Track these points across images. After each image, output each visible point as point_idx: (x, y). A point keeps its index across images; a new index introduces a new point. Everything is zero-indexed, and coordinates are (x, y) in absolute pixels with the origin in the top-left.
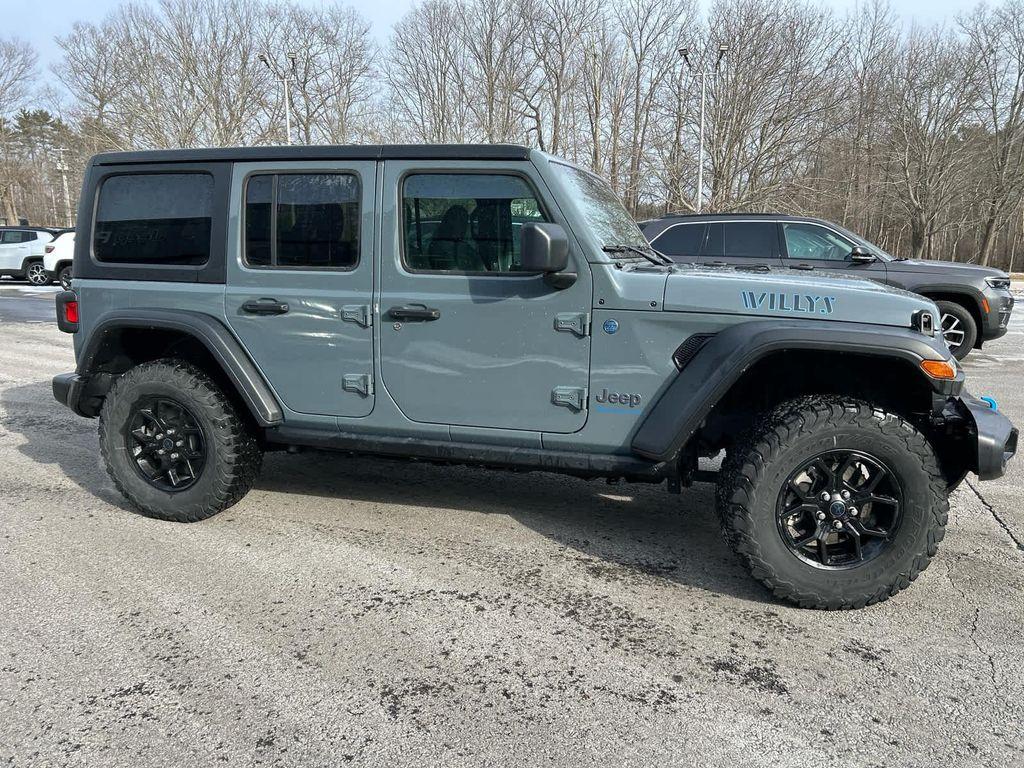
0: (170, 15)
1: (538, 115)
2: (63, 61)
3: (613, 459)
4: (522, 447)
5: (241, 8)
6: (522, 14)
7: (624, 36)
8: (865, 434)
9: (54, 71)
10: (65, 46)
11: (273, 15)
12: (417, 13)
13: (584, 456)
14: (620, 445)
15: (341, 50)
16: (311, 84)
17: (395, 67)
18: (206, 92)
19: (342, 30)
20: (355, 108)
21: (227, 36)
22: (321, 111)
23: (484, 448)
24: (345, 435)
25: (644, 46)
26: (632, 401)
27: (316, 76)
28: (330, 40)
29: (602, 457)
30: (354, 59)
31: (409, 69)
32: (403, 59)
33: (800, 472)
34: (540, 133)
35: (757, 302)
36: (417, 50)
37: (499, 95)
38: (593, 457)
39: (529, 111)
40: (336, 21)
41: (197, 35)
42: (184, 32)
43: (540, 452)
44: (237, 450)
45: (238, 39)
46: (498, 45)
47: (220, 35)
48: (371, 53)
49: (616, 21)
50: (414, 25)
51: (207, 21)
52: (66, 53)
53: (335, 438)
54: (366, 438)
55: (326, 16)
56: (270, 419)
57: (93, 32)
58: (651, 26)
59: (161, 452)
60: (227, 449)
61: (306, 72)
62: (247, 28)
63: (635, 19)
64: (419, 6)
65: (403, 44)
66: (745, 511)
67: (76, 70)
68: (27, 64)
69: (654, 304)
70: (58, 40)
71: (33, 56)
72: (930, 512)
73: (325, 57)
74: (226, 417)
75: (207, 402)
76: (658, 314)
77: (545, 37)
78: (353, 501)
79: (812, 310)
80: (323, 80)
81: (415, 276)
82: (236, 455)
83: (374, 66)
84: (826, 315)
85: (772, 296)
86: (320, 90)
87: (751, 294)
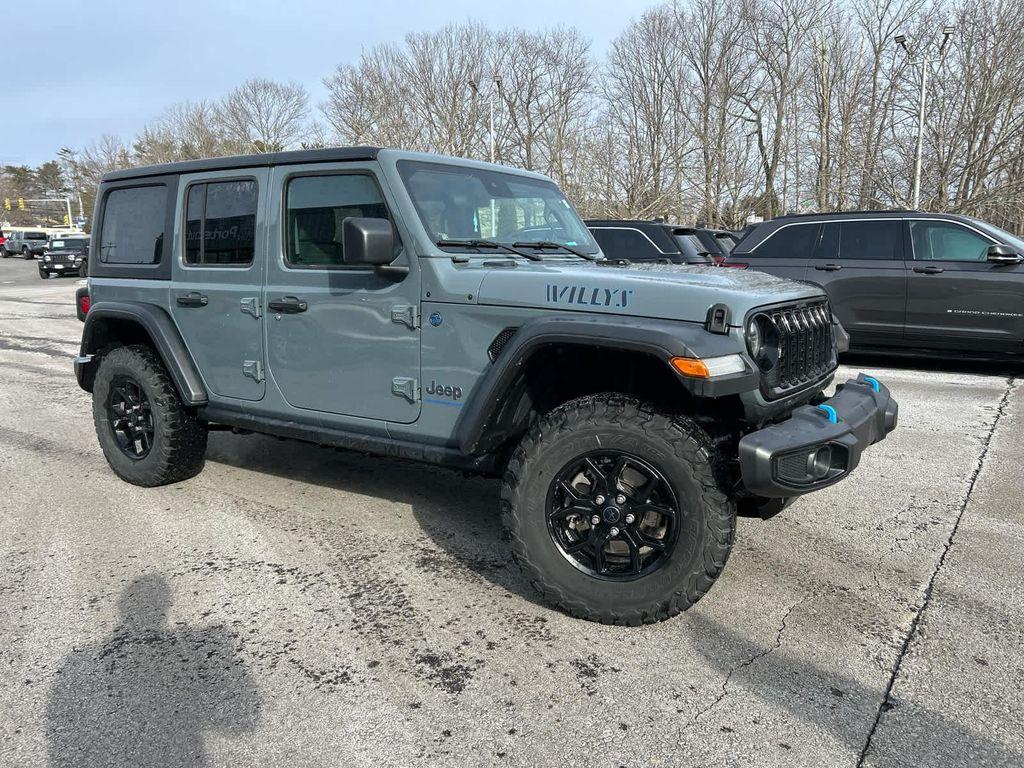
0: (414, 52)
1: (759, 118)
2: (329, 100)
3: (443, 450)
4: (373, 435)
5: (474, 39)
6: (744, 15)
7: (861, 28)
8: (629, 435)
9: (322, 109)
10: (331, 87)
11: (502, 43)
12: (636, 27)
13: (419, 446)
14: (448, 437)
15: (562, 69)
16: (534, 104)
17: (611, 82)
18: (441, 118)
19: (564, 51)
20: (571, 125)
21: (462, 67)
22: (541, 129)
23: (343, 434)
24: (247, 417)
25: (883, 36)
26: (454, 393)
27: (537, 98)
28: (553, 61)
29: (435, 449)
30: (574, 77)
31: (625, 81)
32: (620, 73)
33: (577, 473)
34: (761, 136)
35: (558, 297)
36: (634, 63)
37: (717, 101)
38: (427, 448)
39: (748, 113)
40: (558, 43)
41: (436, 68)
42: (426, 67)
43: (386, 441)
44: (173, 426)
45: (471, 68)
46: (716, 48)
47: (456, 65)
48: (590, 69)
49: (853, 12)
50: (633, 39)
51: (446, 54)
52: (331, 93)
53: (240, 419)
54: (262, 420)
55: (549, 39)
56: (193, 399)
57: (352, 72)
58: (894, 14)
59: (130, 424)
60: (166, 425)
61: (530, 94)
62: (478, 58)
63: (873, 8)
64: (639, 20)
65: (620, 59)
66: (510, 508)
67: (339, 107)
68: (300, 104)
69: (470, 297)
70: (325, 82)
71: (305, 96)
72: (705, 527)
73: (547, 77)
74: (166, 396)
75: (151, 382)
76: (475, 307)
77: (768, 36)
78: (291, 481)
79: (607, 303)
80: (543, 100)
81: (293, 271)
82: (172, 430)
83: (592, 81)
84: (621, 310)
85: (574, 289)
86: (541, 110)
87: (555, 288)
